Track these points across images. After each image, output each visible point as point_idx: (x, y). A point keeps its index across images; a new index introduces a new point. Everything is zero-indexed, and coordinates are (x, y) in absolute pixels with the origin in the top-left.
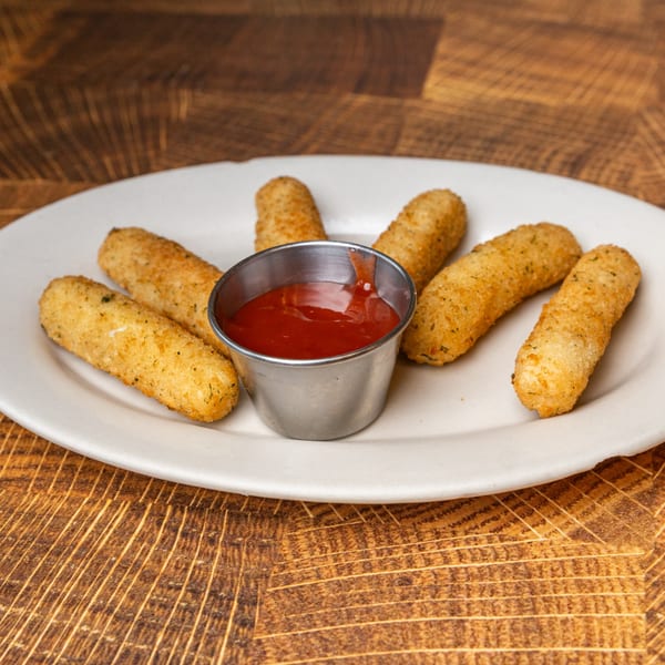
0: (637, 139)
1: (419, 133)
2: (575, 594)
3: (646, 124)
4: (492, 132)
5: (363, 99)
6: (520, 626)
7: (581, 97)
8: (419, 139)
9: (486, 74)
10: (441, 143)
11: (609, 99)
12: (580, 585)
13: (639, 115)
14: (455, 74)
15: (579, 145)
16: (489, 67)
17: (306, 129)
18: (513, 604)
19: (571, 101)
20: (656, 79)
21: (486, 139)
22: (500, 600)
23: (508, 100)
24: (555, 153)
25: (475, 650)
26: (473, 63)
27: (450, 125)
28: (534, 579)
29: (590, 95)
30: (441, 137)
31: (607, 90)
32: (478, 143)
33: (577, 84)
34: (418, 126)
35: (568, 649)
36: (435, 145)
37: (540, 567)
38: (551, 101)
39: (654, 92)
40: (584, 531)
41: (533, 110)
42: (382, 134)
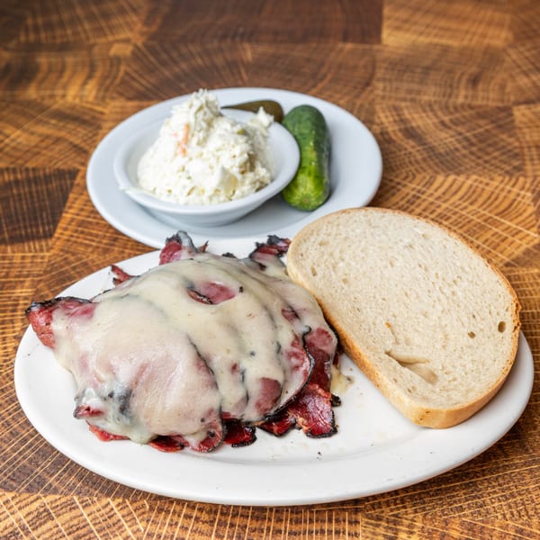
0: (505, 65)
1: (385, 65)
3: (509, 55)
4: (426, 63)
5: (349, 46)
7: (471, 40)
8: (386, 69)
9: (414, 28)
10: (399, 71)
11: (486, 41)
13: (504, 50)
14: (398, 28)
15: (474, 69)
16: (415, 23)
17: (322, 64)
19: (465, 43)
20: (511, 28)
21: (423, 67)
23: (430, 44)
24: (462, 74)
26: (406, 21)
27: (401, 60)
29: (475, 39)
30: (398, 67)
31: (484, 36)
32: (419, 70)
33: (467, 32)
34: (384, 61)
36: (396, 72)
38: (454, 43)
39: (510, 36)
40: (510, 263)
42: (365, 67)
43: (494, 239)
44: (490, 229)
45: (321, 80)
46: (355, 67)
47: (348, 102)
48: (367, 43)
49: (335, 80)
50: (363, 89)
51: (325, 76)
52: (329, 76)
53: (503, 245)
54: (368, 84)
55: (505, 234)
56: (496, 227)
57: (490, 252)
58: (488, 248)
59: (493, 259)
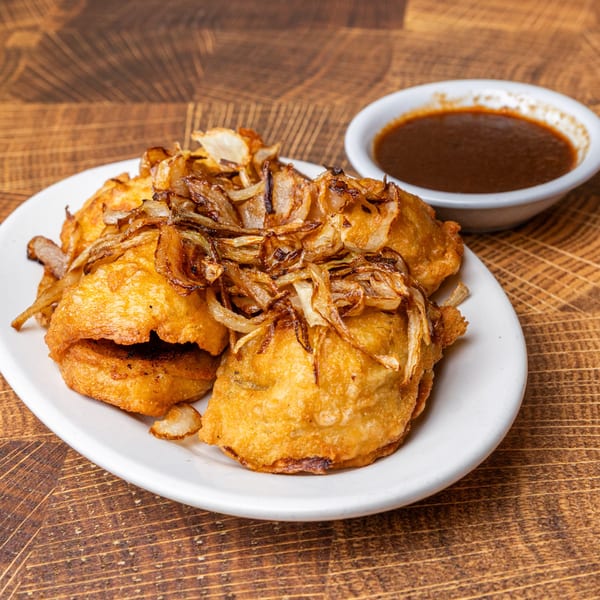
0: (581, 53)
1: (408, 55)
2: (566, 341)
3: (588, 42)
4: (466, 52)
5: (356, 32)
7: (535, 22)
8: (408, 60)
9: (452, 9)
10: (426, 62)
11: (556, 25)
12: (569, 336)
13: (582, 36)
14: (429, 10)
15: (537, 60)
16: (455, 3)
17: (314, 55)
19: (526, 26)
20: (593, 7)
21: (462, 58)
23: (475, 29)
24: (518, 66)
27: (431, 49)
29: (541, 22)
30: (426, 58)
31: (554, 18)
32: (455, 62)
33: (529, 14)
34: (406, 50)
35: (565, 370)
36: (421, 65)
37: (541, 328)
38: (510, 28)
39: (592, 18)
40: (569, 307)
41: (496, 35)
42: (377, 58)
43: (546, 275)
44: (543, 262)
45: (311, 75)
46: (362, 59)
47: (347, 102)
48: (384, 27)
49: (332, 74)
50: (371, 86)
51: (316, 71)
52: (323, 71)
53: (559, 283)
54: (379, 79)
55: (563, 269)
56: (551, 260)
57: (540, 292)
58: (537, 287)
59: (543, 302)
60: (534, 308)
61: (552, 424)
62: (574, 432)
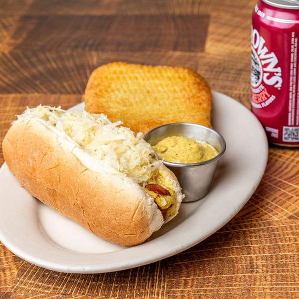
1: (206, 67)
2: (291, 236)
4: (240, 66)
5: (178, 54)
6: (272, 247)
8: (207, 71)
9: (233, 40)
10: (217, 72)
12: (293, 233)
14: (219, 41)
16: (234, 37)
18: (268, 240)
21: (237, 70)
22: (263, 239)
23: (245, 52)
25: (256, 255)
26: (226, 36)
27: (219, 64)
28: (275, 232)
30: (216, 69)
32: (233, 72)
34: (205, 65)
35: (290, 253)
36: (214, 73)
37: (277, 229)
40: (293, 216)
43: (281, 198)
44: (280, 190)
48: (193, 51)
53: (289, 202)
55: (291, 194)
56: (284, 189)
57: (277, 207)
58: (276, 205)
59: (279, 213)
60: (274, 217)
61: (282, 285)
62: (294, 289)
